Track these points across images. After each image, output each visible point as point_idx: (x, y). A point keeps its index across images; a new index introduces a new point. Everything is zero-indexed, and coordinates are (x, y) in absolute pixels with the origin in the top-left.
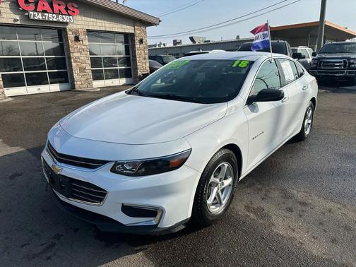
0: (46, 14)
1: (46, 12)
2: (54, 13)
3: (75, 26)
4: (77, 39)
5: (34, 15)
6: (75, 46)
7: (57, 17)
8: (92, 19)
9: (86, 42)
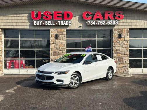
0: (99, 21)
1: (99, 19)
2: (104, 20)
3: (120, 27)
4: (120, 36)
5: (91, 23)
6: (118, 42)
7: (106, 22)
8: (135, 21)
9: (127, 38)
